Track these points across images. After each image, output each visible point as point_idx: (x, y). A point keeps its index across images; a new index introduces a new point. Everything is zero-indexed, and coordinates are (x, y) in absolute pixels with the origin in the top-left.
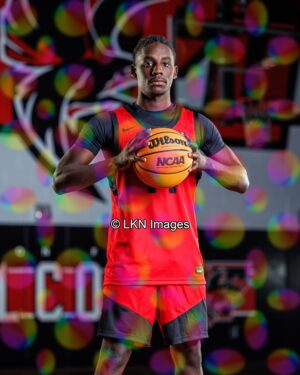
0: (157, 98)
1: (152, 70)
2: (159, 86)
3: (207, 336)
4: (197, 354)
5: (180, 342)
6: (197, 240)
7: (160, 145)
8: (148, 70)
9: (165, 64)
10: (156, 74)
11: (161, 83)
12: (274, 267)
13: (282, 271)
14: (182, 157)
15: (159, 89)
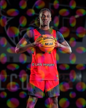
0: (45, 26)
1: (44, 18)
2: (46, 23)
3: (59, 95)
4: (56, 100)
5: (51, 97)
6: (56, 67)
7: (46, 39)
8: (43, 18)
9: (48, 17)
10: (45, 19)
11: (46, 22)
12: (78, 75)
13: (80, 76)
14: (52, 43)
15: (46, 24)
